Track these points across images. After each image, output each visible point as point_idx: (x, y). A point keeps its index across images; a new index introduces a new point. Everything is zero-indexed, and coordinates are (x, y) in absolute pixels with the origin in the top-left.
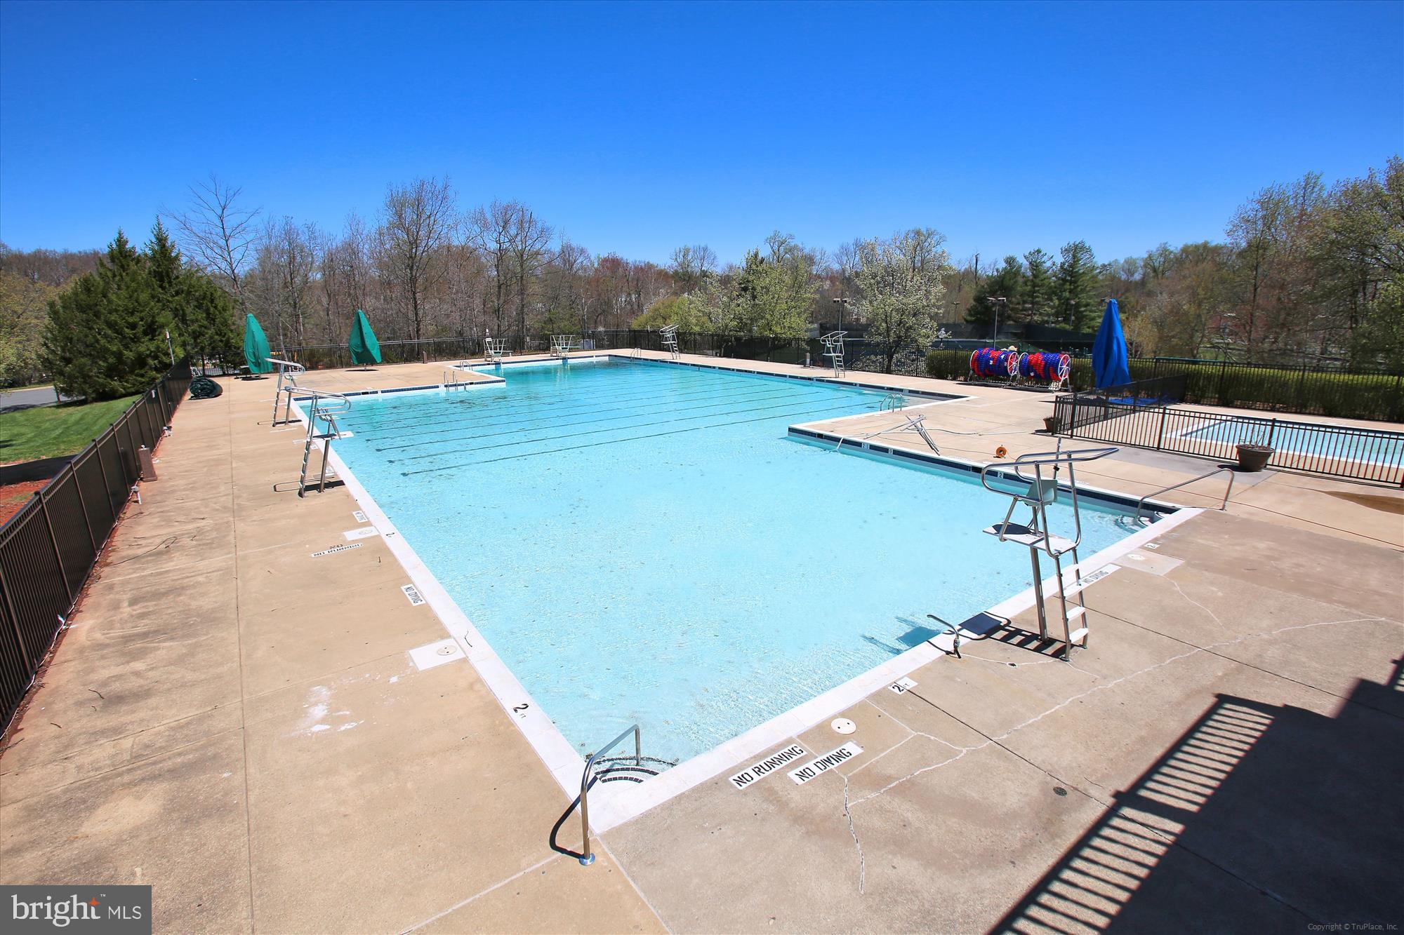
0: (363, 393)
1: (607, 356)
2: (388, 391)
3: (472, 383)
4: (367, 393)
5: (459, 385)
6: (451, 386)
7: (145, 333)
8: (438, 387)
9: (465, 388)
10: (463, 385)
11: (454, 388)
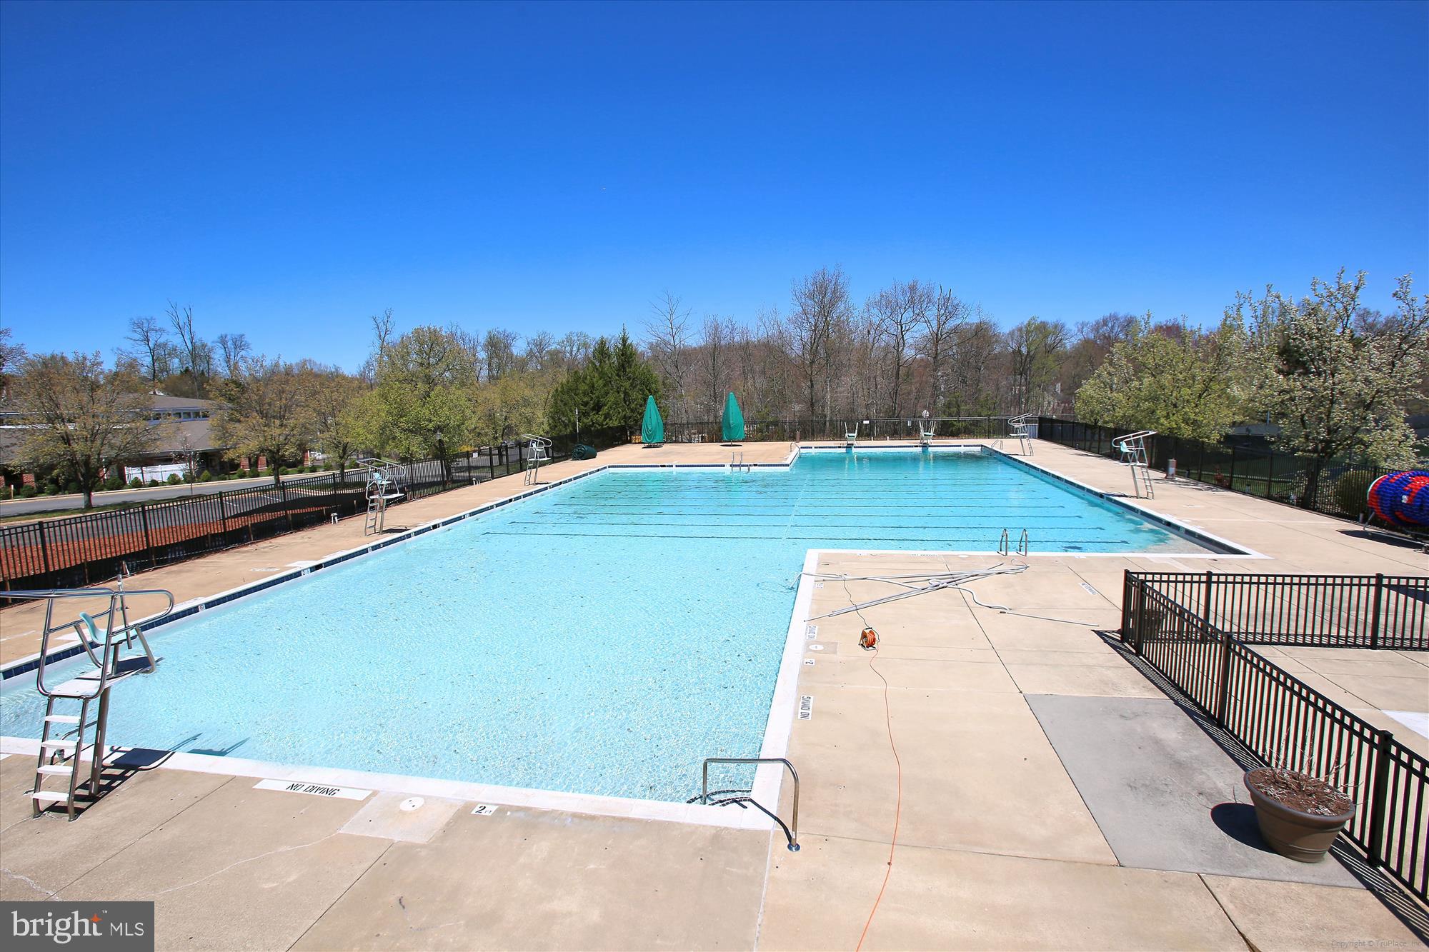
0: (661, 466)
1: (979, 446)
2: (681, 466)
3: (755, 465)
4: (664, 466)
5: (743, 466)
6: (736, 466)
7: (593, 409)
8: (724, 466)
9: (749, 469)
10: (747, 466)
11: (738, 468)
